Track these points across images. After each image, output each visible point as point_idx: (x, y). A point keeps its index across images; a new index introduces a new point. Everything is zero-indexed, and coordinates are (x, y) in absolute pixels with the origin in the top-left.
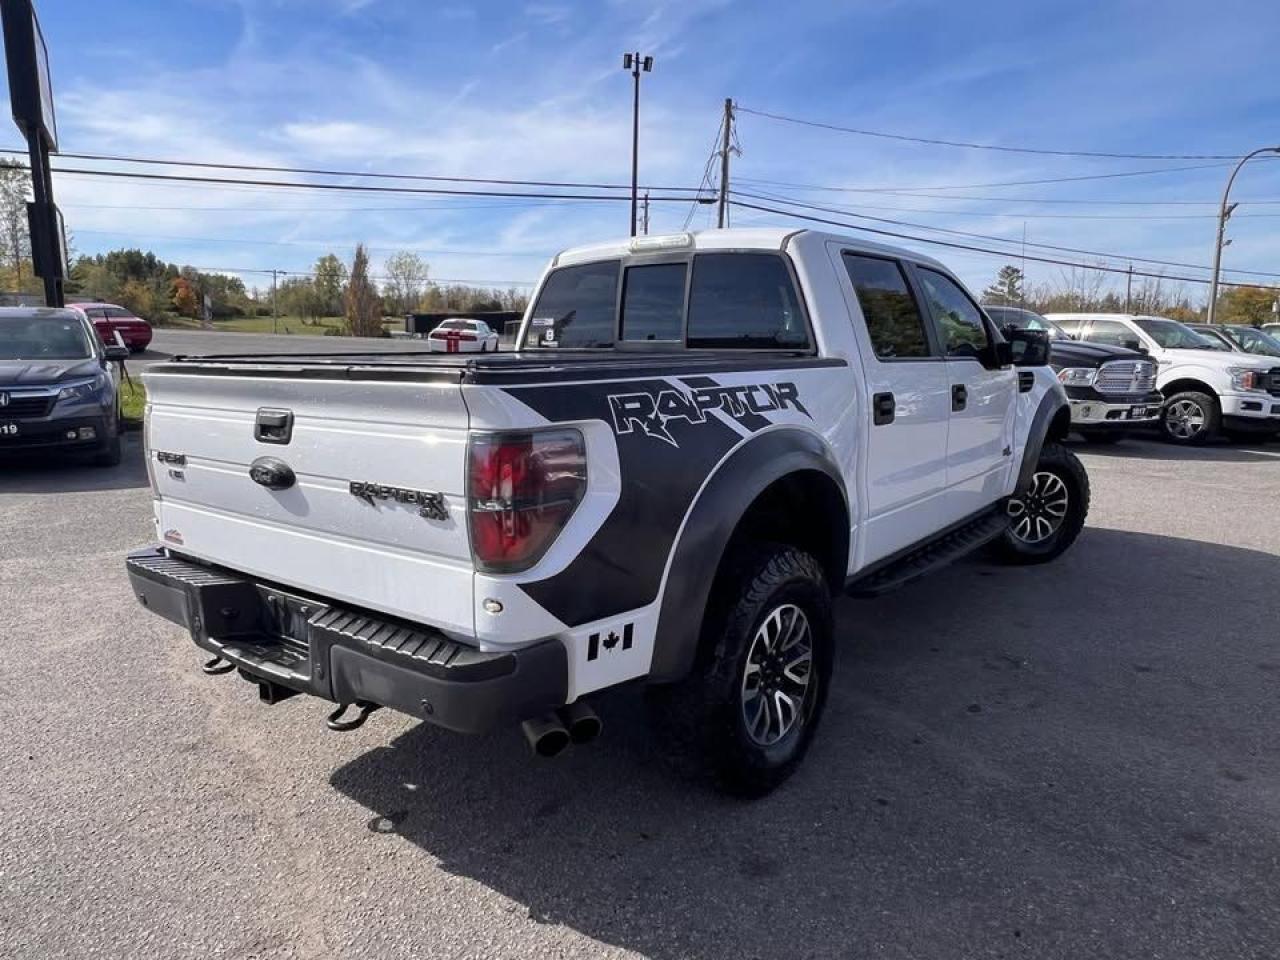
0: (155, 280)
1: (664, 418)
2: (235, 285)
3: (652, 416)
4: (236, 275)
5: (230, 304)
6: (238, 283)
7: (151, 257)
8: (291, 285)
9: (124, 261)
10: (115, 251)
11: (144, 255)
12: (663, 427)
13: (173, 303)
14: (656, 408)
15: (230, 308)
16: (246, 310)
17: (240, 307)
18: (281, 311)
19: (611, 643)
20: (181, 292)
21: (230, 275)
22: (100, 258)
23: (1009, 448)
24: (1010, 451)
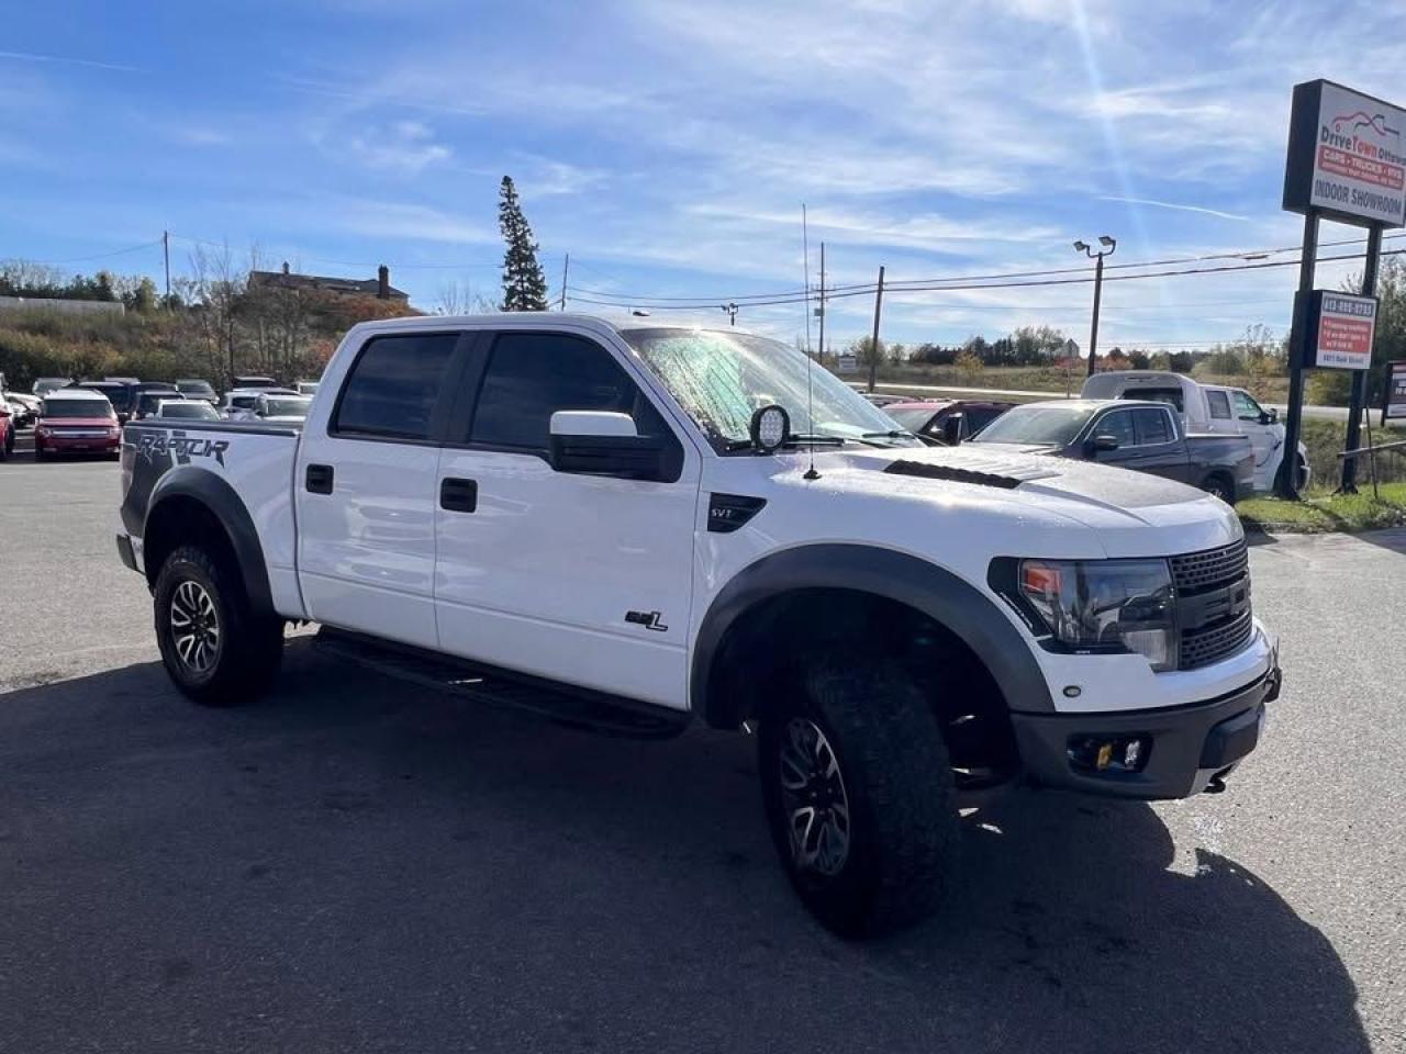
23: (656, 616)
24: (659, 623)
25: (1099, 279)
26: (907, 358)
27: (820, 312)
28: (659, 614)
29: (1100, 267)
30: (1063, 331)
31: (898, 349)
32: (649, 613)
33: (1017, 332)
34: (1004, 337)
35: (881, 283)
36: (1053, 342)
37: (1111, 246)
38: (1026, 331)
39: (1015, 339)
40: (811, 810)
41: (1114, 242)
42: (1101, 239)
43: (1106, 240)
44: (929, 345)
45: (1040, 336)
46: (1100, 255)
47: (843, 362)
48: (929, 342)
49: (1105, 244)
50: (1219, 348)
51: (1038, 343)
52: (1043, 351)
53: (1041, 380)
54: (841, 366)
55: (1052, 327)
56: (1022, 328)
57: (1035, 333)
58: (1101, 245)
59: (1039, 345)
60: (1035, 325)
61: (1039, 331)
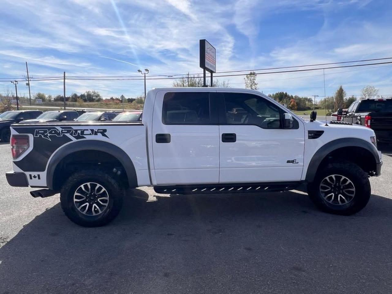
0: (286, 100)
1: (49, 135)
2: (310, 100)
3: (46, 134)
4: (310, 97)
5: (307, 106)
6: (311, 99)
7: (286, 94)
8: (327, 99)
9: (279, 95)
10: (277, 93)
11: (284, 93)
12: (48, 137)
13: (290, 106)
14: (48, 133)
15: (307, 107)
16: (312, 108)
17: (309, 107)
18: (322, 108)
19: (35, 177)
20: (292, 103)
21: (309, 98)
22: (273, 95)
23: (295, 160)
24: (296, 162)
25: (145, 79)
26: (53, 99)
27: (28, 84)
28: (296, 160)
29: (145, 76)
30: (99, 92)
31: (50, 97)
32: (293, 160)
33: (86, 92)
34: (83, 94)
35: (64, 77)
36: (97, 95)
37: (148, 72)
38: (89, 92)
39: (86, 94)
40: (333, 194)
41: (148, 71)
42: (145, 70)
43: (147, 70)
44: (59, 96)
45: (93, 94)
46: (145, 74)
47: (37, 100)
48: (59, 95)
49: (146, 71)
50: (138, 97)
51: (92, 95)
52: (94, 98)
53: (101, 106)
54: (37, 102)
55: (96, 91)
56: (88, 91)
57: (91, 93)
58: (145, 71)
59: (93, 96)
60: (91, 91)
61: (92, 92)
